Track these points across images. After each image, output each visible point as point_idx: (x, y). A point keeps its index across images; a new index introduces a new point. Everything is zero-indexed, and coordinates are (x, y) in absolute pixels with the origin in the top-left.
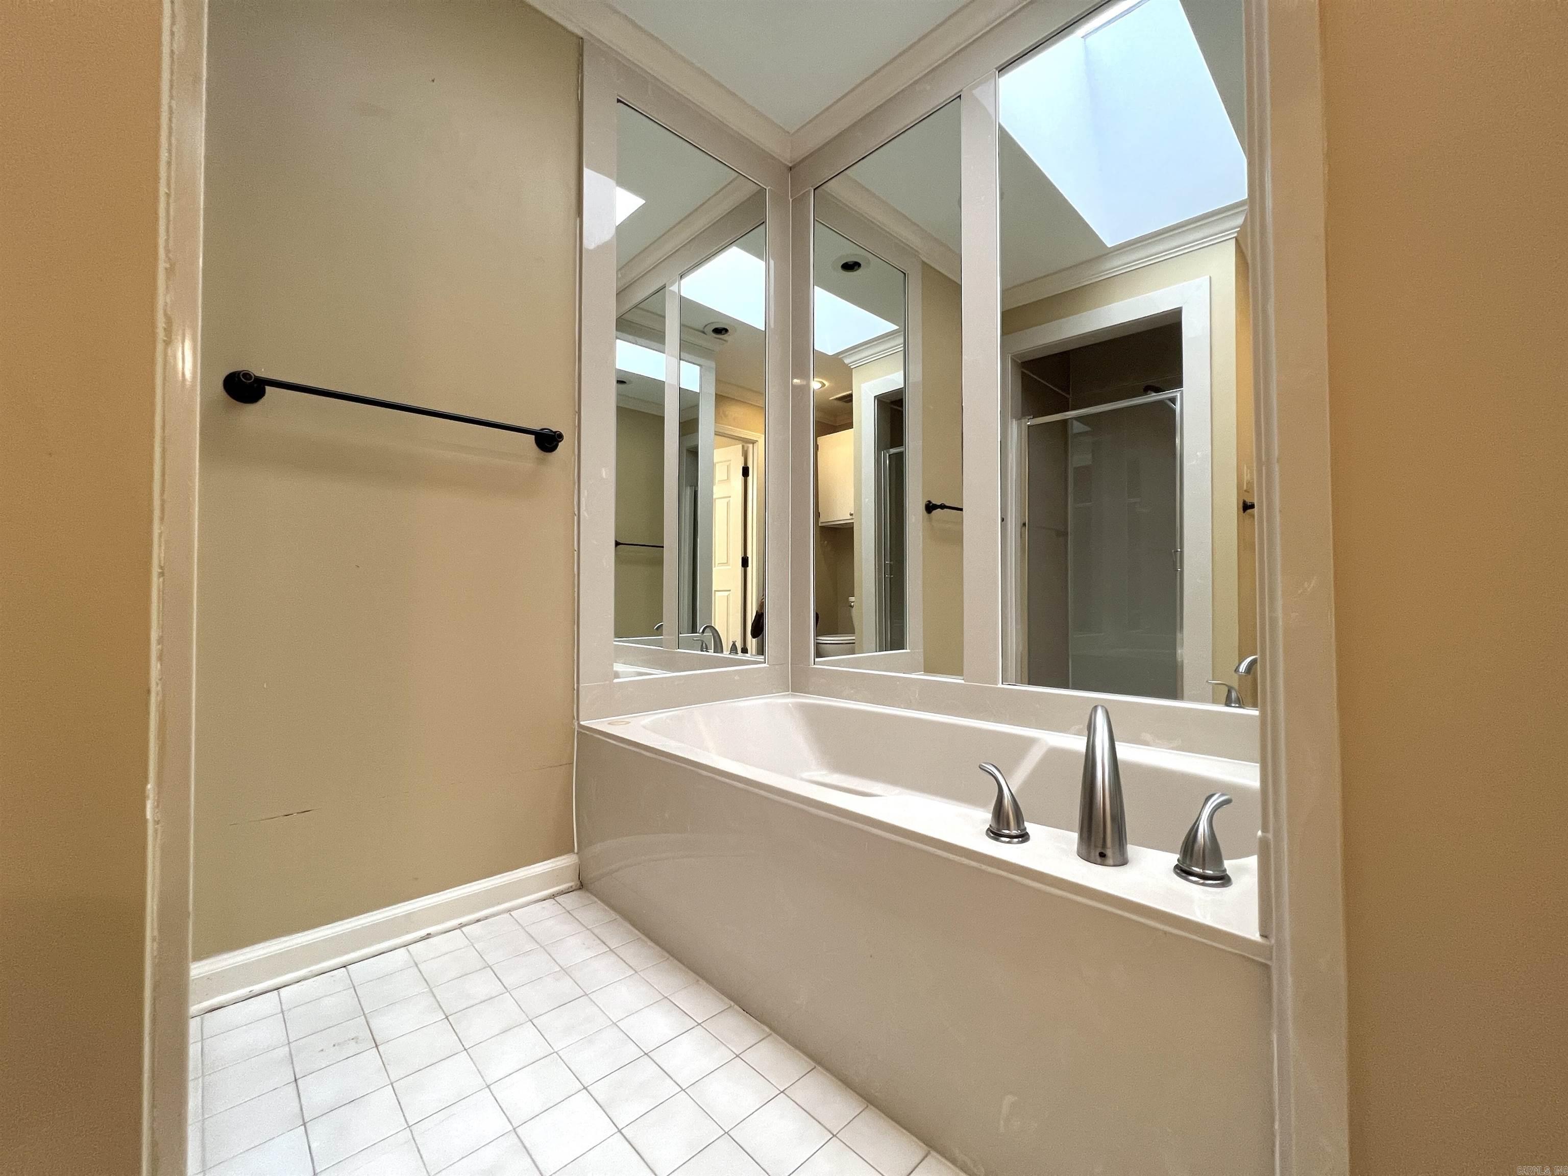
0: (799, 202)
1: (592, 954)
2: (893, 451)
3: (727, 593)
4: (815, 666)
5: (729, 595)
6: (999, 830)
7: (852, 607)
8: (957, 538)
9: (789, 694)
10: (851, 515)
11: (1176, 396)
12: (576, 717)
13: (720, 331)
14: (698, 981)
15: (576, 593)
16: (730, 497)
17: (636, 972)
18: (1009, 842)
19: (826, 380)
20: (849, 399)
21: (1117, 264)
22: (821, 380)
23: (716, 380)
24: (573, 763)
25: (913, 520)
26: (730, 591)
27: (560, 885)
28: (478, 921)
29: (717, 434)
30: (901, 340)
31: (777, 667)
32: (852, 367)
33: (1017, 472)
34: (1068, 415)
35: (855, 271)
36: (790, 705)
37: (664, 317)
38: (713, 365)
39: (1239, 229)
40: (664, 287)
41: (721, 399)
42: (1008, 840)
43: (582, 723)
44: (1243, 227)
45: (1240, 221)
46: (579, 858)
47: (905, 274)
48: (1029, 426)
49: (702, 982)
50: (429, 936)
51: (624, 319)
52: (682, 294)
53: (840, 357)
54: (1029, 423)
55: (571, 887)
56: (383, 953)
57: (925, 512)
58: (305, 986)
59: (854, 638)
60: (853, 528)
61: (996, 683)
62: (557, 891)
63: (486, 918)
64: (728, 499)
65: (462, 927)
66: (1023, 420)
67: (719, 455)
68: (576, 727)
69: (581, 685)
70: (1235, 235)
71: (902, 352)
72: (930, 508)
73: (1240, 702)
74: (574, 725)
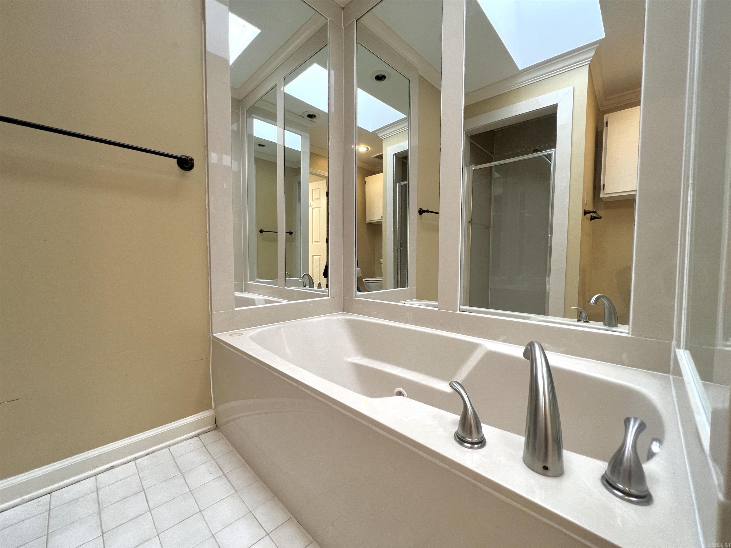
0: (348, 28)
1: (211, 477)
2: (403, 183)
3: (319, 256)
4: (356, 298)
5: (320, 257)
6: (464, 437)
7: (381, 263)
8: (436, 229)
9: (342, 313)
10: (382, 217)
11: (552, 153)
12: (211, 331)
13: (311, 116)
14: (273, 497)
15: (209, 258)
16: (320, 207)
17: (236, 491)
18: (471, 448)
19: (369, 147)
20: (381, 157)
21: (524, 80)
22: (366, 146)
23: (310, 144)
24: (210, 358)
25: (412, 218)
26: (320, 255)
27: (202, 428)
28: (147, 454)
29: (311, 173)
30: (407, 124)
31: (335, 298)
32: (382, 139)
33: (466, 195)
34: (493, 164)
35: (383, 80)
36: (341, 320)
37: (276, 105)
38: (308, 136)
39: (591, 59)
40: (275, 86)
41: (313, 156)
42: (469, 445)
43: (214, 335)
44: (593, 57)
45: (592, 54)
46: (215, 412)
47: (409, 81)
48: (473, 170)
49: (275, 498)
50: (112, 467)
51: (255, 106)
52: (285, 92)
53: (376, 133)
54: (473, 168)
55: (210, 429)
56: (79, 481)
57: (419, 214)
58: (17, 511)
59: (382, 279)
60: (382, 224)
61: (456, 311)
62: (200, 432)
63: (153, 452)
64: (320, 208)
65: (136, 459)
66: (470, 167)
67: (312, 186)
68: (211, 337)
69: (213, 313)
70: (589, 62)
71: (407, 131)
72: (421, 212)
73: (587, 318)
74: (210, 336)
